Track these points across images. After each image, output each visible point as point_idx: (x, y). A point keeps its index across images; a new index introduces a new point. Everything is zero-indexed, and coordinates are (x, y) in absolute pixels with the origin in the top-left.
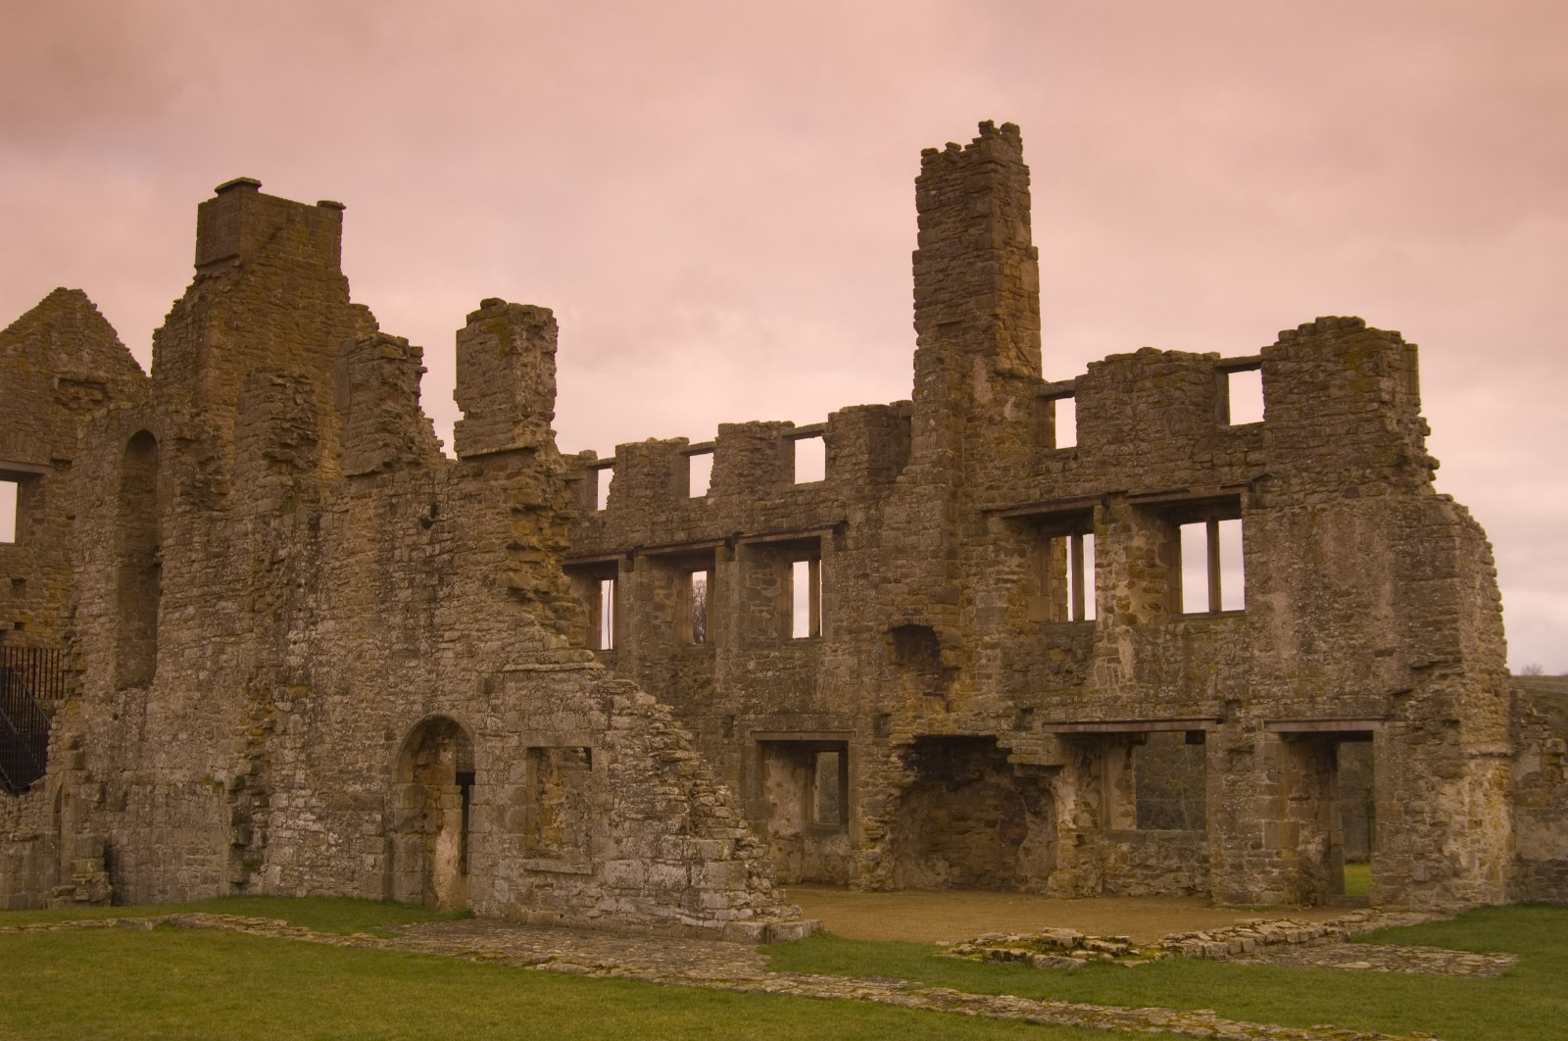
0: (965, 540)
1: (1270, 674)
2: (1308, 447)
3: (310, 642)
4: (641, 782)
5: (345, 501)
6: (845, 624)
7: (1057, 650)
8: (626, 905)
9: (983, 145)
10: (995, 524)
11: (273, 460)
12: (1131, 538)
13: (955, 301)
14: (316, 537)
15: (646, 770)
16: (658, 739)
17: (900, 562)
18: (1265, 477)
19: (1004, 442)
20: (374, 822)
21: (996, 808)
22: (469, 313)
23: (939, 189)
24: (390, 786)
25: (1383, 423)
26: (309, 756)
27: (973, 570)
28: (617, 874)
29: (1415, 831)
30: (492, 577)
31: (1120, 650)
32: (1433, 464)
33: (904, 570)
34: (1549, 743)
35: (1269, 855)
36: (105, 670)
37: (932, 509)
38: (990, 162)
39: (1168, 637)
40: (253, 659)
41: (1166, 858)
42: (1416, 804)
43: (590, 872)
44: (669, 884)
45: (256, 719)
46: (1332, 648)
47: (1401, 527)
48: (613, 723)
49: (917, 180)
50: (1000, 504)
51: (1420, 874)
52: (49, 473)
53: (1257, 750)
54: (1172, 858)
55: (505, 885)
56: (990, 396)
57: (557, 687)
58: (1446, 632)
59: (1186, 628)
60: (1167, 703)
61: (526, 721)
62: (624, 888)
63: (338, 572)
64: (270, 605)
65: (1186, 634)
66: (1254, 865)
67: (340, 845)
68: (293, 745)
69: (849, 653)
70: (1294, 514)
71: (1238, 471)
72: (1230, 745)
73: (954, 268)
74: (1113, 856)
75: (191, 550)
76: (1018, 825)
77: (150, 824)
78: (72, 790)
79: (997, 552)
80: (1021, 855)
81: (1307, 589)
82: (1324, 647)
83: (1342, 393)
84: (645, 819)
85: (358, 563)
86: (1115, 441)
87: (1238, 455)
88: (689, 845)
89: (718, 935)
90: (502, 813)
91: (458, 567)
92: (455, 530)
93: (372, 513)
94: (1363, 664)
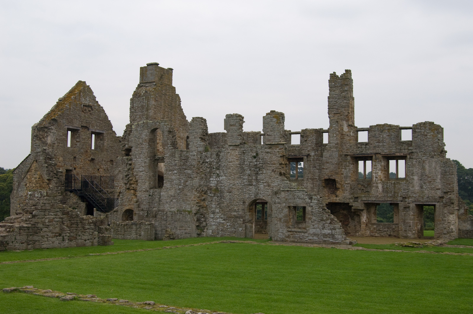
0: (342, 161)
1: (413, 192)
2: (422, 147)
3: (218, 181)
4: (320, 213)
5: (228, 150)
6: (310, 177)
7: (360, 185)
8: (315, 238)
9: (346, 75)
10: (349, 158)
11: (202, 139)
12: (381, 163)
13: (339, 108)
14: (219, 158)
15: (321, 211)
16: (321, 205)
17: (327, 165)
18: (412, 152)
19: (351, 140)
20: (241, 221)
21: (342, 218)
22: (267, 113)
23: (335, 83)
24: (244, 213)
25: (439, 144)
26: (220, 206)
27: (343, 167)
28: (313, 232)
29: (444, 224)
30: (275, 170)
31: (379, 186)
32: (446, 152)
33: (329, 167)
34: (466, 207)
35: (413, 228)
36: (145, 184)
37: (336, 154)
38: (348, 79)
39: (390, 184)
40: (198, 184)
41: (384, 229)
42: (444, 219)
43: (306, 231)
44: (327, 234)
45: (199, 197)
46: (427, 188)
47: (442, 165)
48: (312, 202)
49: (329, 80)
50: (349, 153)
51: (445, 232)
52: (80, 129)
53: (410, 207)
54: (386, 229)
55: (282, 234)
56: (347, 130)
57: (296, 194)
58: (451, 186)
59: (394, 182)
60: (390, 197)
61: (288, 200)
62: (315, 234)
63: (226, 166)
64: (201, 172)
65: (394, 183)
66: (409, 230)
67: (231, 226)
68: (215, 204)
69: (311, 184)
70: (419, 161)
71: (406, 151)
72: (404, 206)
73: (339, 101)
74: (372, 228)
75: (175, 158)
76: (347, 221)
77: (166, 221)
78: (137, 212)
79: (349, 164)
80: (348, 228)
81: (422, 176)
82: (425, 187)
83: (430, 137)
84: (321, 221)
85: (233, 164)
86: (378, 142)
87: (406, 147)
88: (332, 226)
89: (340, 243)
90: (280, 219)
91: (265, 167)
92: (263, 159)
93: (237, 154)
94: (433, 191)
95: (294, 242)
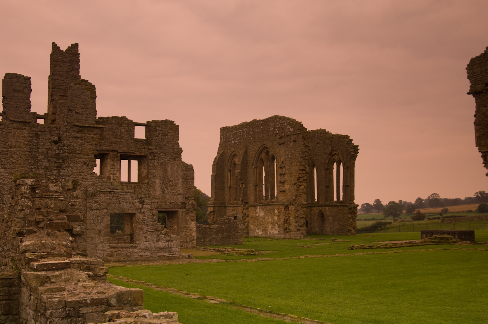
1: (155, 198)
4: (154, 222)
8: (148, 253)
13: (67, 90)
15: (155, 219)
18: (153, 152)
28: (145, 246)
30: (88, 163)
42: (187, 226)
43: (136, 246)
44: (162, 247)
46: (169, 193)
48: (144, 207)
55: (102, 252)
57: (122, 196)
58: (192, 191)
61: (110, 205)
62: (147, 249)
81: (164, 179)
82: (167, 192)
84: (154, 231)
85: (18, 150)
86: (115, 138)
87: (146, 147)
88: (168, 237)
89: (178, 258)
90: (100, 231)
91: (71, 158)
92: (70, 146)
93: (26, 135)
94: (175, 196)
95: (119, 261)
